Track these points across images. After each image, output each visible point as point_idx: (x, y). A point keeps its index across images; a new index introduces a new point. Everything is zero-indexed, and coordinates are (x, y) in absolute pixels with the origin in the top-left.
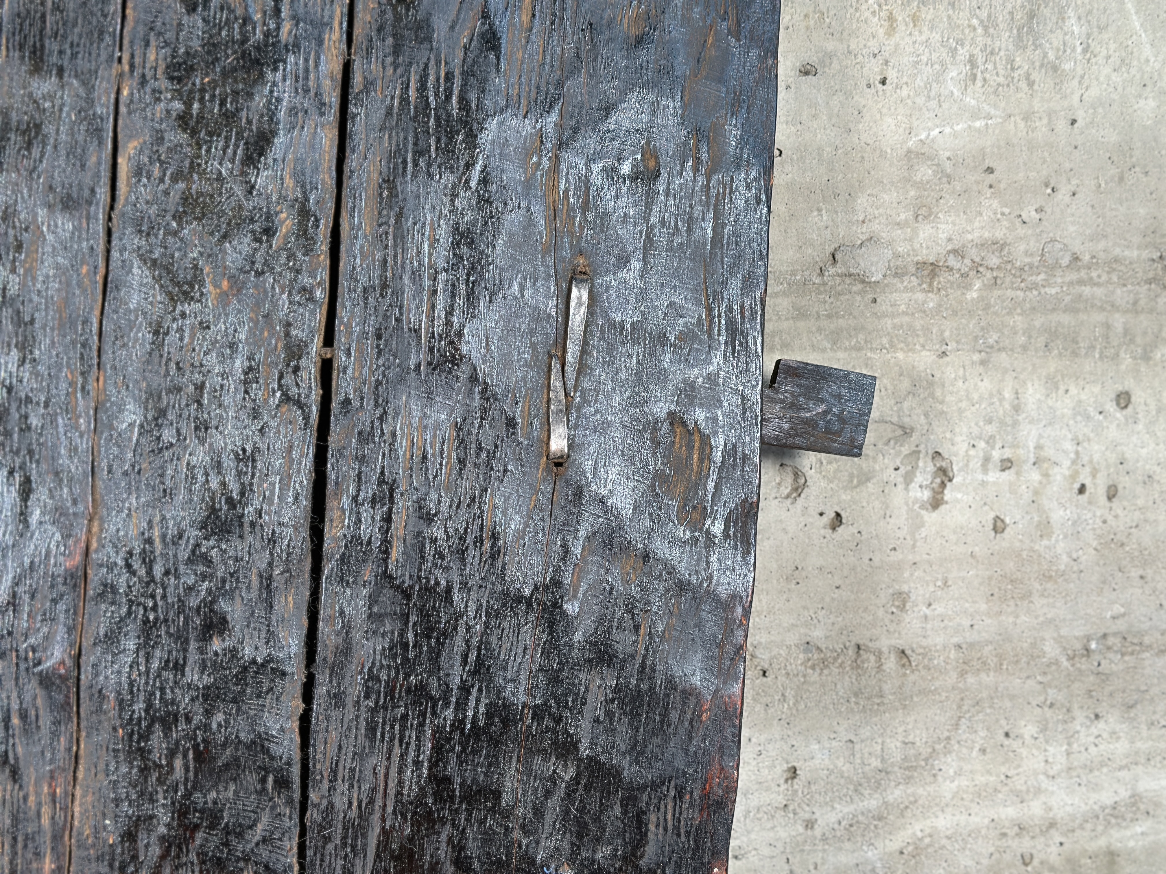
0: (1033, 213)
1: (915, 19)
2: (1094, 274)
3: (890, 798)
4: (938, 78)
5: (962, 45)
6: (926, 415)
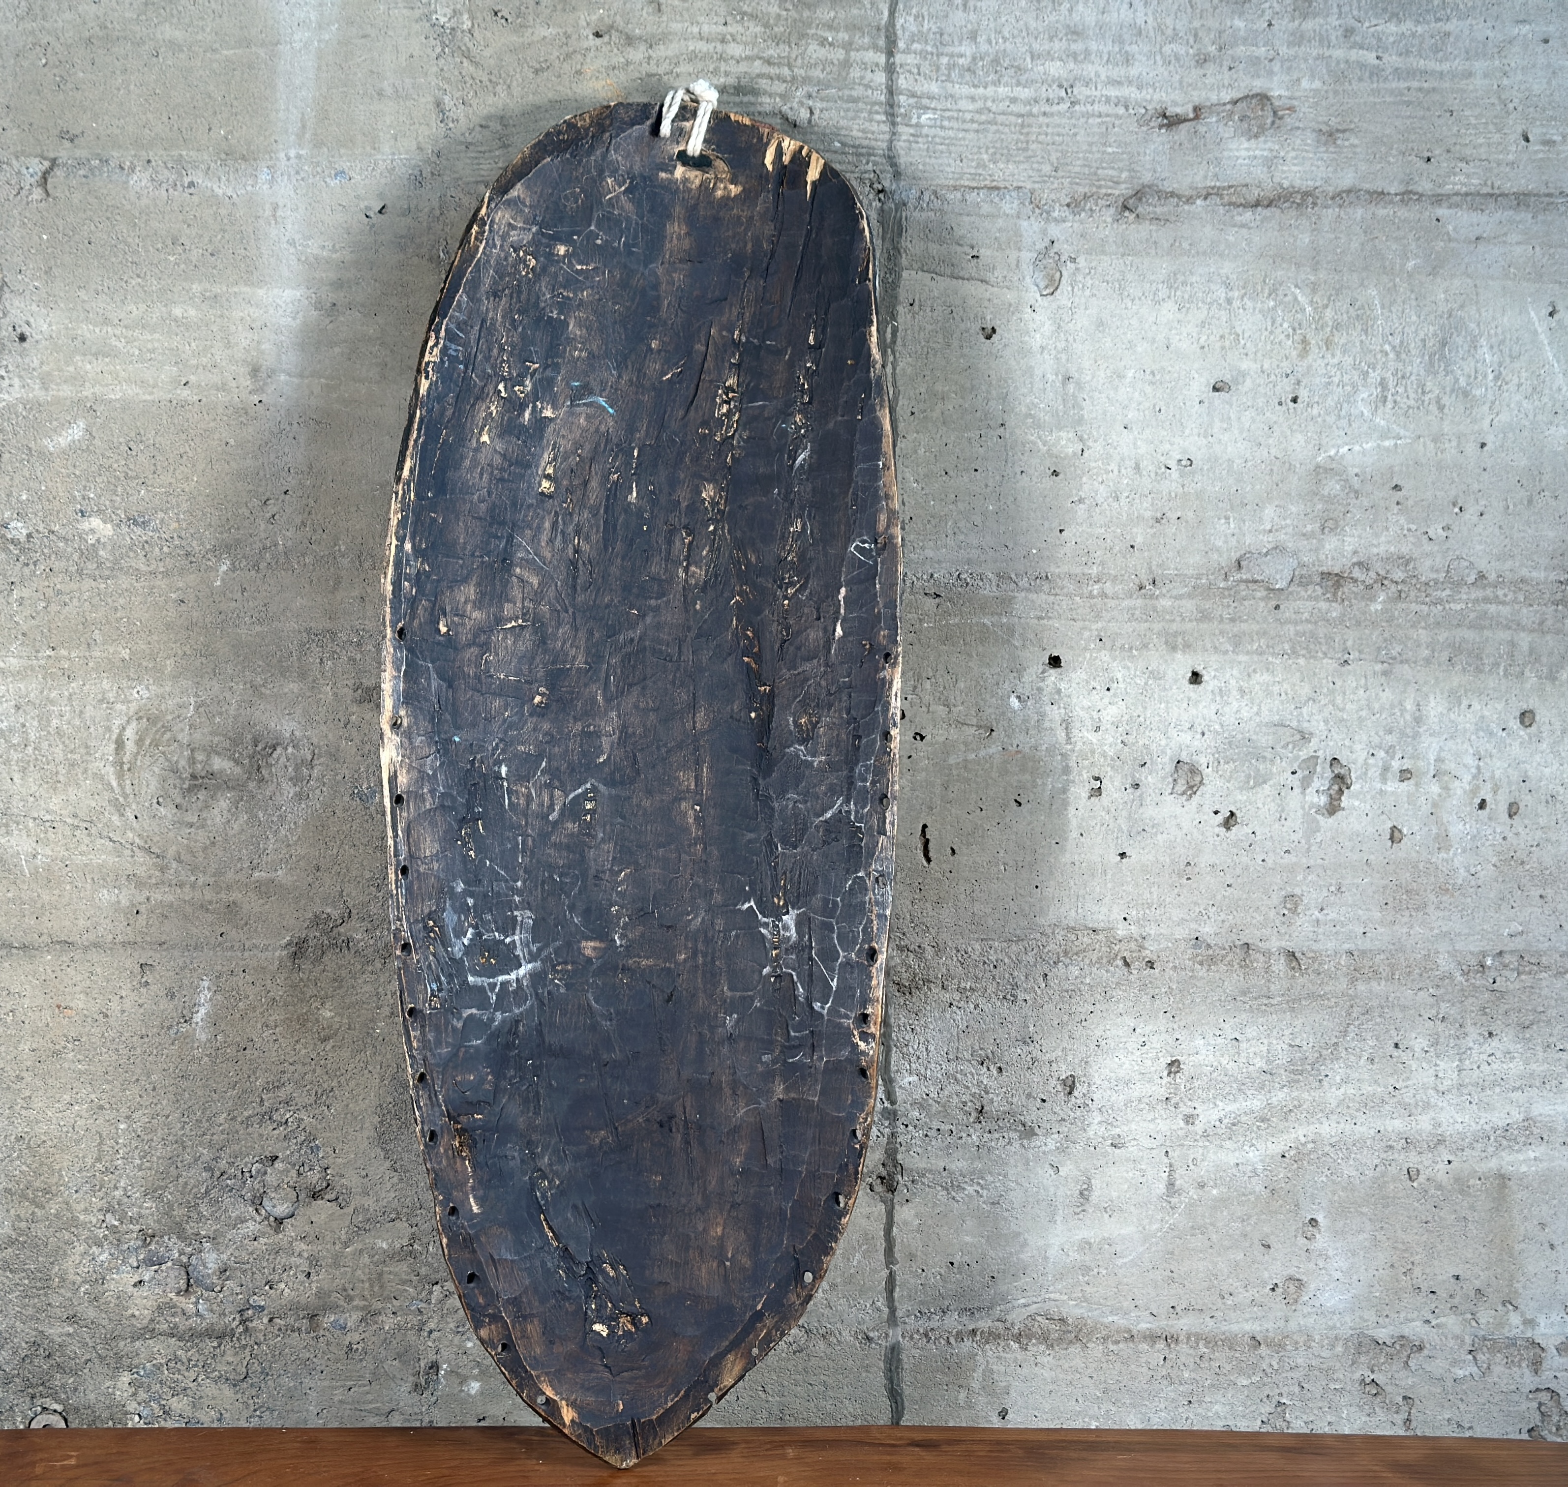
0: (1440, 531)
1: (1328, 343)
2: (1500, 593)
3: (1274, 1100)
4: (1349, 399)
5: (1374, 369)
6: (1326, 722)
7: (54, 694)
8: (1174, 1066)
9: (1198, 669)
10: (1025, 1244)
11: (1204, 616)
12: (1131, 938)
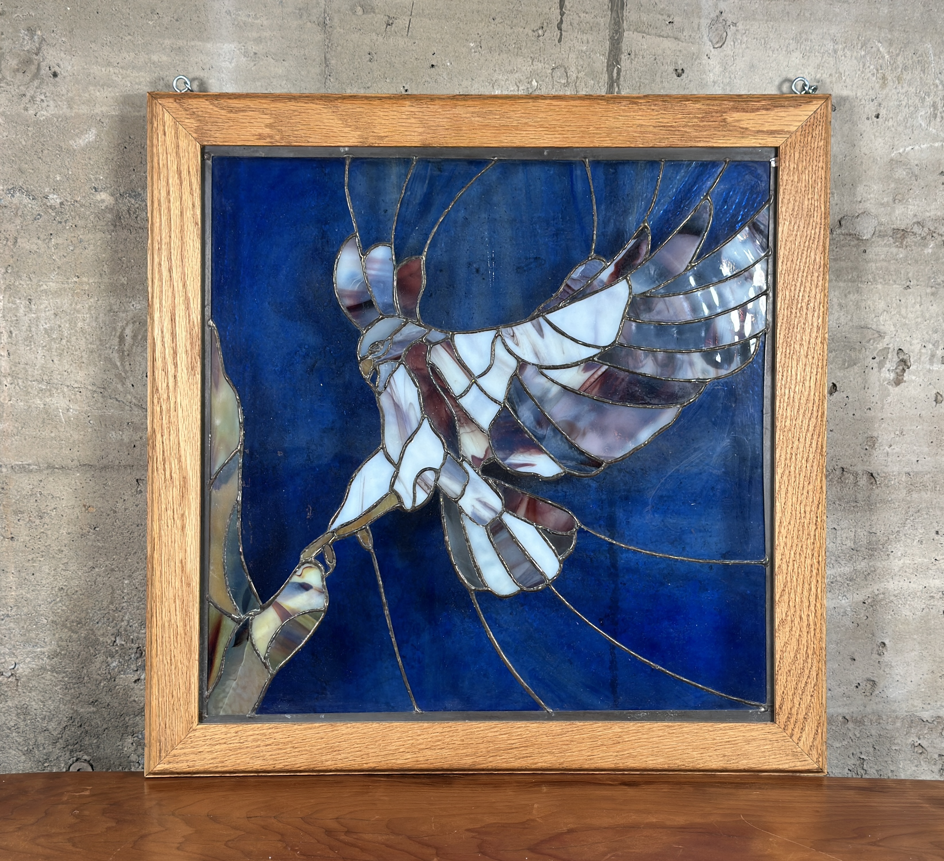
1: (899, 79)
3: (859, 567)
4: (912, 115)
5: (929, 96)
6: (895, 325)
7: (79, 306)
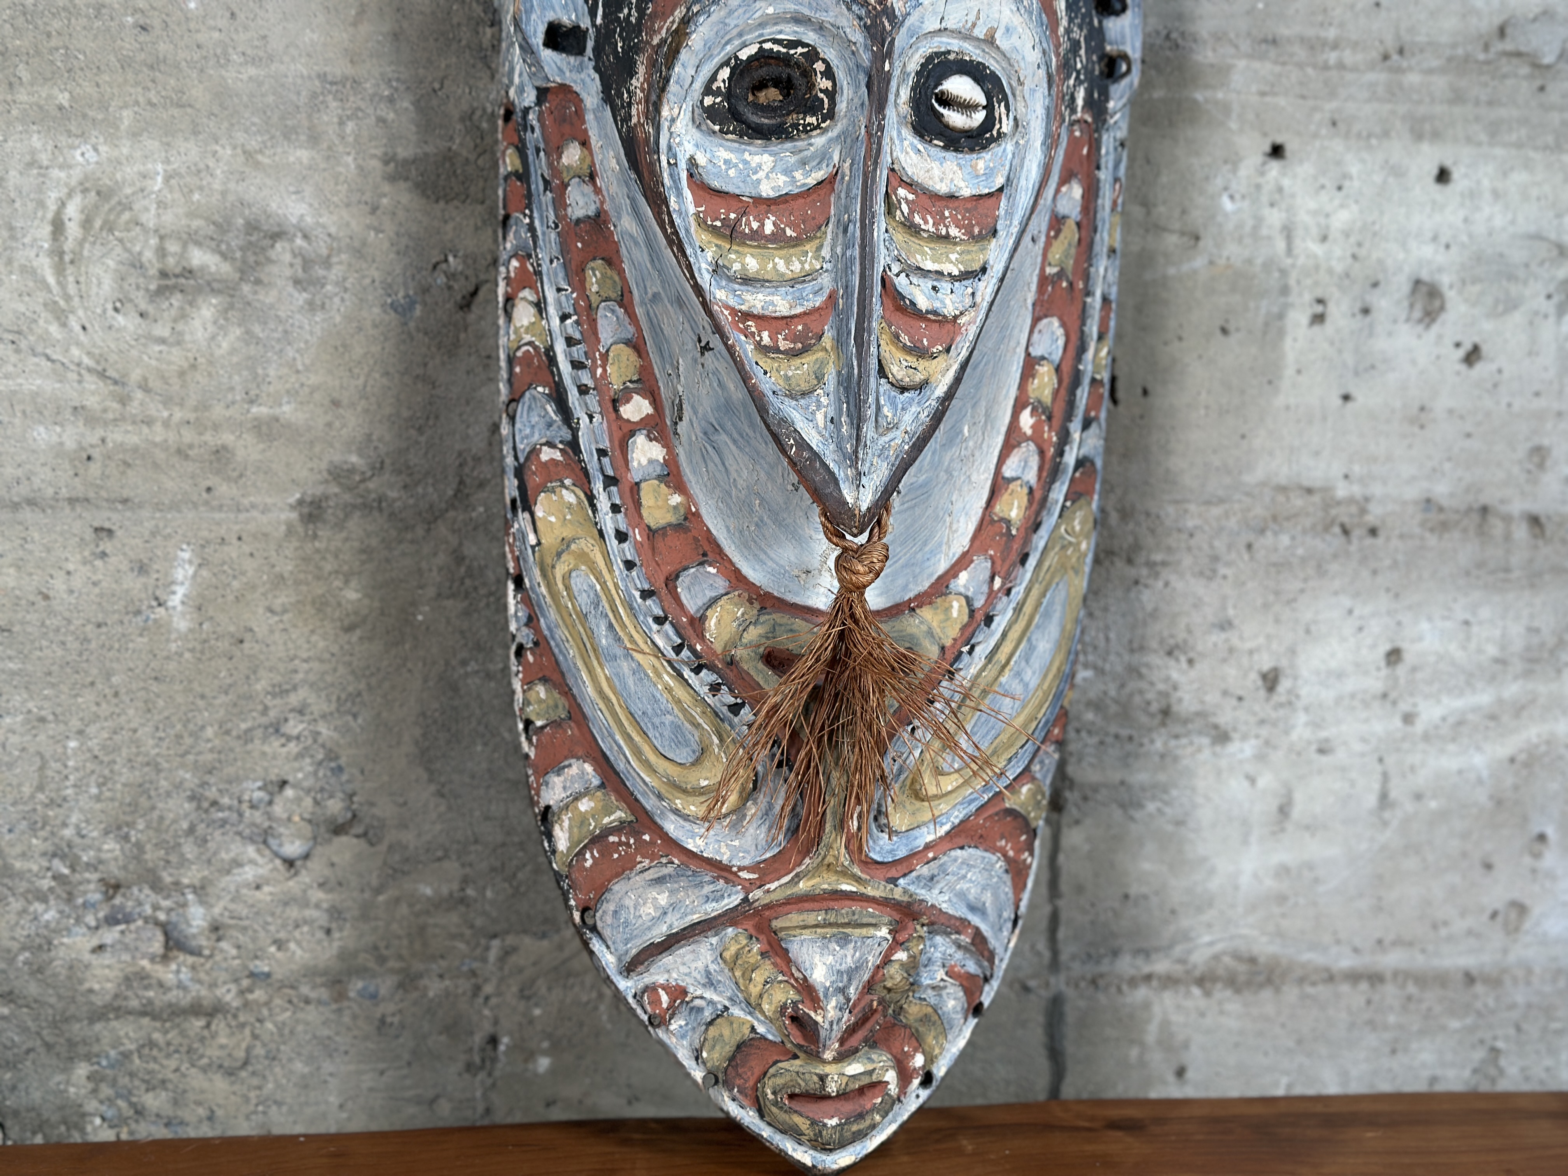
8: (1394, 656)
9: (1448, 163)
10: (1212, 871)
11: (1458, 98)
12: (1351, 500)
